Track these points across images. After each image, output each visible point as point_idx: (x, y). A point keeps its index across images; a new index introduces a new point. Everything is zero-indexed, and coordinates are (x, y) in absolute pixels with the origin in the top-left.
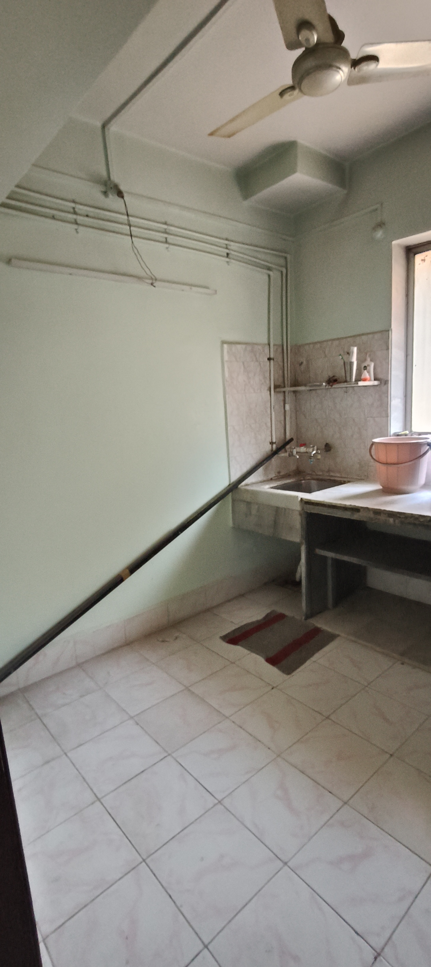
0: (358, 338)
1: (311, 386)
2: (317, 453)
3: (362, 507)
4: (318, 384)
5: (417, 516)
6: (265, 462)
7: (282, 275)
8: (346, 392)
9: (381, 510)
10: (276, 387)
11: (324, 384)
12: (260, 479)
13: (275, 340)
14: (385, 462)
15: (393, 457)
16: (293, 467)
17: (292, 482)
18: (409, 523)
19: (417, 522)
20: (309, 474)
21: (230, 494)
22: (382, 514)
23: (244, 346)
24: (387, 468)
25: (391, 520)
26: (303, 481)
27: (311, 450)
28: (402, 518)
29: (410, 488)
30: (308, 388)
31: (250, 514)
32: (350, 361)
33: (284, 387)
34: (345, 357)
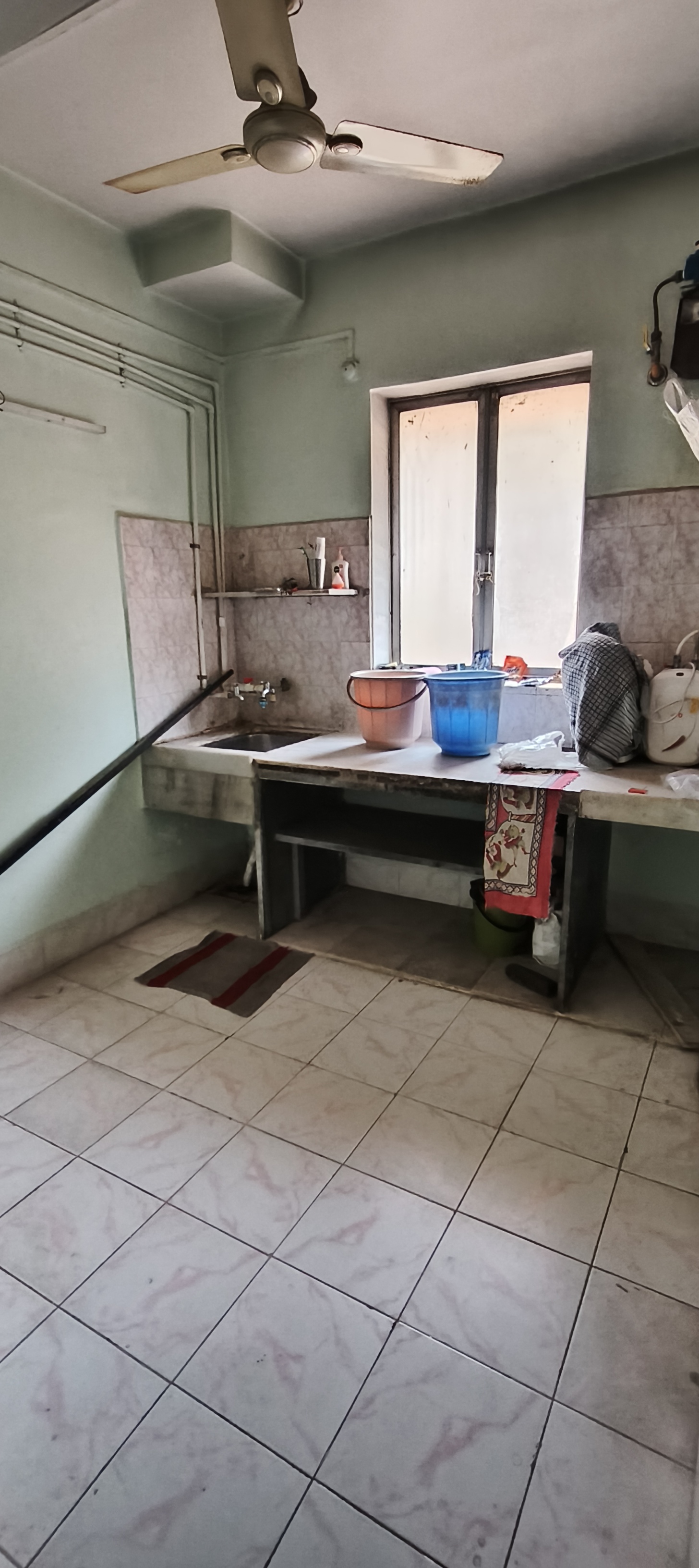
0: (325, 524)
1: (258, 592)
2: (270, 693)
3: (341, 769)
4: (270, 589)
5: (415, 779)
6: (191, 706)
7: (208, 415)
8: (311, 604)
9: (368, 772)
10: (204, 590)
11: (279, 589)
12: (185, 733)
13: (201, 516)
14: (369, 705)
15: (379, 698)
16: (233, 714)
17: (236, 737)
18: (406, 789)
19: (415, 786)
20: (259, 725)
21: (139, 758)
22: (369, 777)
23: (152, 522)
24: (372, 713)
25: (382, 785)
26: (251, 736)
27: (260, 688)
28: (397, 781)
29: (402, 741)
30: (255, 595)
31: (174, 787)
32: (317, 558)
33: (217, 591)
34: (309, 551)
